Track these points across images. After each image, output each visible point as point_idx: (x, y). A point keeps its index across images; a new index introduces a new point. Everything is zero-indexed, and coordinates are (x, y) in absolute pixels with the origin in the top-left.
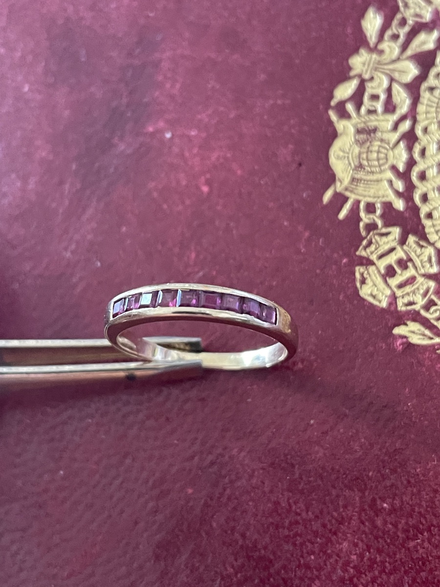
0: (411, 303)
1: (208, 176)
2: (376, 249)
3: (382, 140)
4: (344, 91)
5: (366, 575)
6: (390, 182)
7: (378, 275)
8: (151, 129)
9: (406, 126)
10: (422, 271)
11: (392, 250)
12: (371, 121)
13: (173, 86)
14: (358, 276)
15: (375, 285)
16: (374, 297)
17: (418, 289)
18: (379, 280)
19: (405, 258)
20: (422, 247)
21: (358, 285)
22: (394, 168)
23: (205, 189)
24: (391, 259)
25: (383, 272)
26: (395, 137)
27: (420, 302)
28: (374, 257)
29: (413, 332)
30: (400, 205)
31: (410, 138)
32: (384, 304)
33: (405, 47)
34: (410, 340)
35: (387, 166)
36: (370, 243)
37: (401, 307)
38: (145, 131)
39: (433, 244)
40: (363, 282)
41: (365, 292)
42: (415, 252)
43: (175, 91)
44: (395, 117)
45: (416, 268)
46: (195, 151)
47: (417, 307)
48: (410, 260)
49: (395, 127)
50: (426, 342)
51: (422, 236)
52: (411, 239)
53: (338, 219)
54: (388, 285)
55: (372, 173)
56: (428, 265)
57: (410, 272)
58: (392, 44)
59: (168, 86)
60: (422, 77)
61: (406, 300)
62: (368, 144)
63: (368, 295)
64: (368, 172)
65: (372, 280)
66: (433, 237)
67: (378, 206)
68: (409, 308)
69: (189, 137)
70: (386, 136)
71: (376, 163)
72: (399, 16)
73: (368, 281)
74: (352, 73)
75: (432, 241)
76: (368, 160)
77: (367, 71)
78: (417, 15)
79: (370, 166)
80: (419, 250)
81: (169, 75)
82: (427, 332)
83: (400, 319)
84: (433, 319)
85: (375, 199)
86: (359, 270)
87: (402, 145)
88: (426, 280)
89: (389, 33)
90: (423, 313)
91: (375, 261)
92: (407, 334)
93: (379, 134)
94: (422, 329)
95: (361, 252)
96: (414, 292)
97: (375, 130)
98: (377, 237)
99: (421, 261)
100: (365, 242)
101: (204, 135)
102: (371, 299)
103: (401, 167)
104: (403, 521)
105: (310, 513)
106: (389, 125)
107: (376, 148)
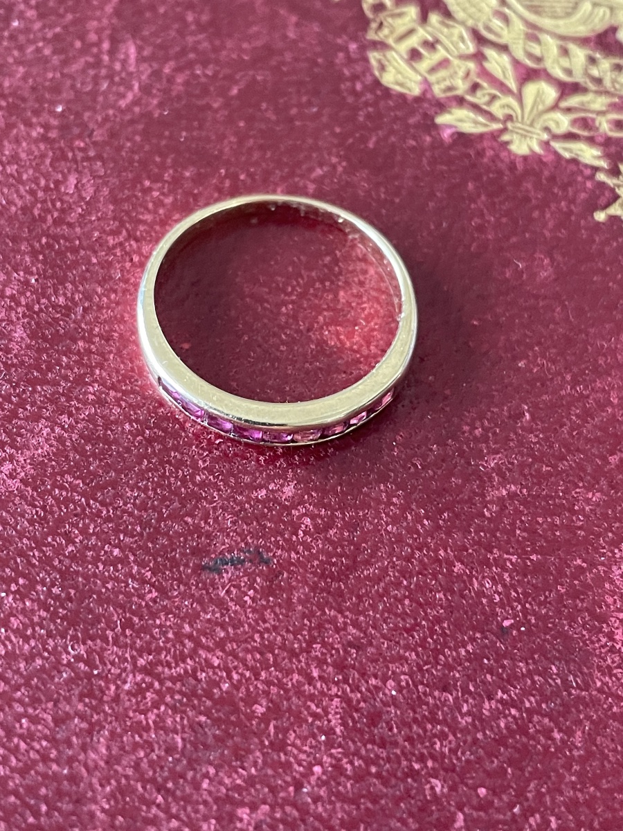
0: (450, 89)
2: (391, 32)
5: (469, 412)
7: (400, 61)
10: (456, 53)
11: (411, 32)
15: (399, 72)
16: (401, 85)
17: (456, 73)
18: (403, 66)
19: (430, 39)
20: (448, 26)
21: (377, 73)
24: (413, 41)
25: (406, 57)
27: (462, 87)
28: (390, 41)
29: (461, 120)
32: (416, 91)
34: (460, 129)
36: (381, 26)
37: (439, 93)
39: (463, 23)
40: (383, 68)
41: (388, 79)
42: (442, 33)
45: (447, 50)
47: (459, 92)
48: (438, 41)
50: (479, 130)
51: (447, 14)
52: (434, 18)
54: (416, 71)
56: (461, 45)
57: (441, 53)
61: (443, 86)
63: (394, 84)
65: (395, 68)
66: (460, 15)
68: (449, 94)
73: (390, 68)
75: (460, 19)
80: (445, 30)
82: (481, 119)
83: (441, 106)
86: (374, 57)
88: (463, 62)
90: (469, 98)
91: (393, 45)
92: (454, 123)
94: (472, 115)
95: (371, 35)
96: (451, 77)
98: (390, 20)
99: (452, 43)
100: (374, 25)
104: (502, 338)
105: (372, 348)
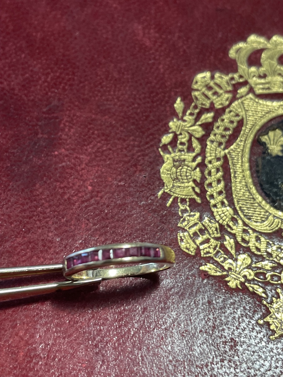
1: (91, 181)
2: (188, 223)
3: (188, 166)
4: (166, 139)
6: (193, 188)
7: (189, 238)
8: (56, 153)
9: (199, 159)
12: (181, 155)
13: (69, 130)
14: (179, 238)
15: (188, 243)
17: (211, 245)
19: (203, 228)
20: (212, 223)
21: (179, 243)
22: (194, 181)
23: (90, 188)
24: (196, 228)
25: (192, 235)
26: (194, 164)
27: (213, 252)
28: (187, 228)
30: (199, 200)
31: (202, 166)
32: (193, 253)
33: (197, 120)
34: (209, 273)
35: (191, 180)
36: (184, 220)
37: (203, 255)
38: (53, 153)
42: (209, 226)
43: (71, 133)
44: (194, 154)
46: (83, 166)
49: (194, 160)
53: (167, 207)
54: (195, 243)
55: (183, 183)
57: (207, 236)
58: (190, 117)
59: (67, 130)
60: (207, 135)
61: (205, 251)
62: (181, 168)
63: (185, 248)
64: (182, 182)
65: (187, 240)
67: (187, 200)
68: (207, 255)
69: (79, 158)
70: (190, 164)
71: (185, 178)
72: (193, 104)
73: (185, 241)
74: (170, 131)
75: (217, 220)
76: (181, 176)
77: (178, 131)
78: (202, 104)
79: (183, 179)
80: (210, 224)
81: (67, 124)
82: (218, 269)
84: (221, 262)
85: (186, 197)
86: (179, 235)
87: (198, 169)
88: (215, 241)
89: (189, 112)
90: (215, 258)
91: (188, 230)
92: (207, 270)
93: (186, 163)
94: (215, 267)
95: (180, 225)
97: (184, 160)
98: (188, 217)
99: (212, 231)
100: (182, 220)
101: (89, 158)
102: (187, 251)
103: (198, 180)
106: (190, 159)
107: (185, 170)
